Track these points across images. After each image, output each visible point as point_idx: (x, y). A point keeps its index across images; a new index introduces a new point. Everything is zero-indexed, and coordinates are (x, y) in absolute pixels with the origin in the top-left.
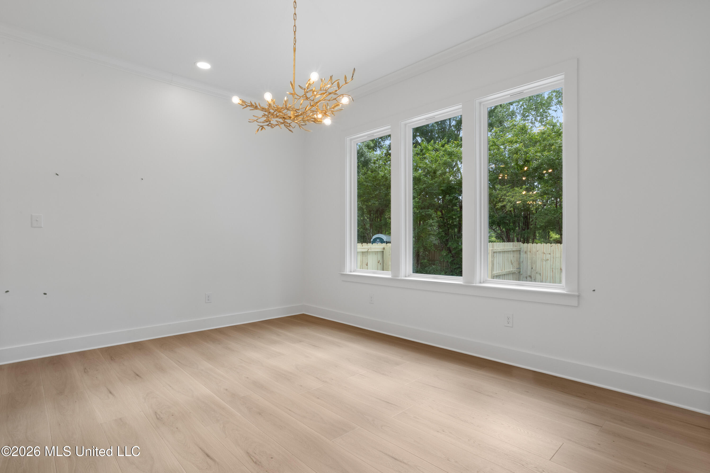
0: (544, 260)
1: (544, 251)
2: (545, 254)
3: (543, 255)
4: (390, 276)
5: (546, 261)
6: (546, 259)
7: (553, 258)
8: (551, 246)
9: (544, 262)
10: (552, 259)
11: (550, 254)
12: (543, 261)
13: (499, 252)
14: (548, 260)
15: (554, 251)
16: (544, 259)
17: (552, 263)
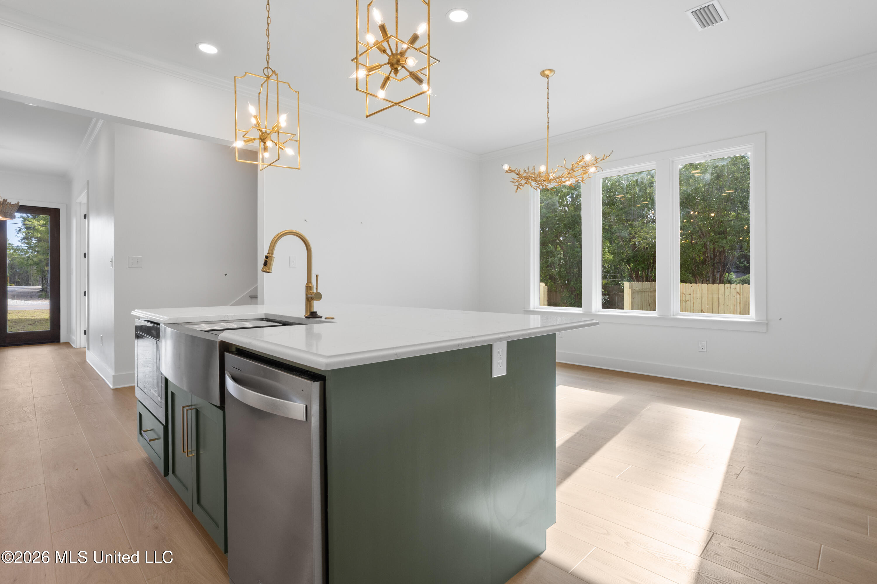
0: (684, 301)
1: (683, 291)
2: (684, 294)
3: (683, 296)
4: (581, 312)
5: (686, 302)
6: (686, 300)
7: (694, 300)
8: (691, 286)
9: (684, 303)
10: (692, 299)
11: (690, 294)
12: (682, 302)
13: (637, 292)
14: (688, 301)
15: (695, 291)
16: (684, 299)
17: (692, 305)
